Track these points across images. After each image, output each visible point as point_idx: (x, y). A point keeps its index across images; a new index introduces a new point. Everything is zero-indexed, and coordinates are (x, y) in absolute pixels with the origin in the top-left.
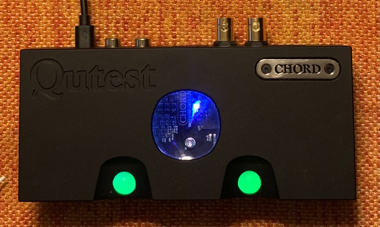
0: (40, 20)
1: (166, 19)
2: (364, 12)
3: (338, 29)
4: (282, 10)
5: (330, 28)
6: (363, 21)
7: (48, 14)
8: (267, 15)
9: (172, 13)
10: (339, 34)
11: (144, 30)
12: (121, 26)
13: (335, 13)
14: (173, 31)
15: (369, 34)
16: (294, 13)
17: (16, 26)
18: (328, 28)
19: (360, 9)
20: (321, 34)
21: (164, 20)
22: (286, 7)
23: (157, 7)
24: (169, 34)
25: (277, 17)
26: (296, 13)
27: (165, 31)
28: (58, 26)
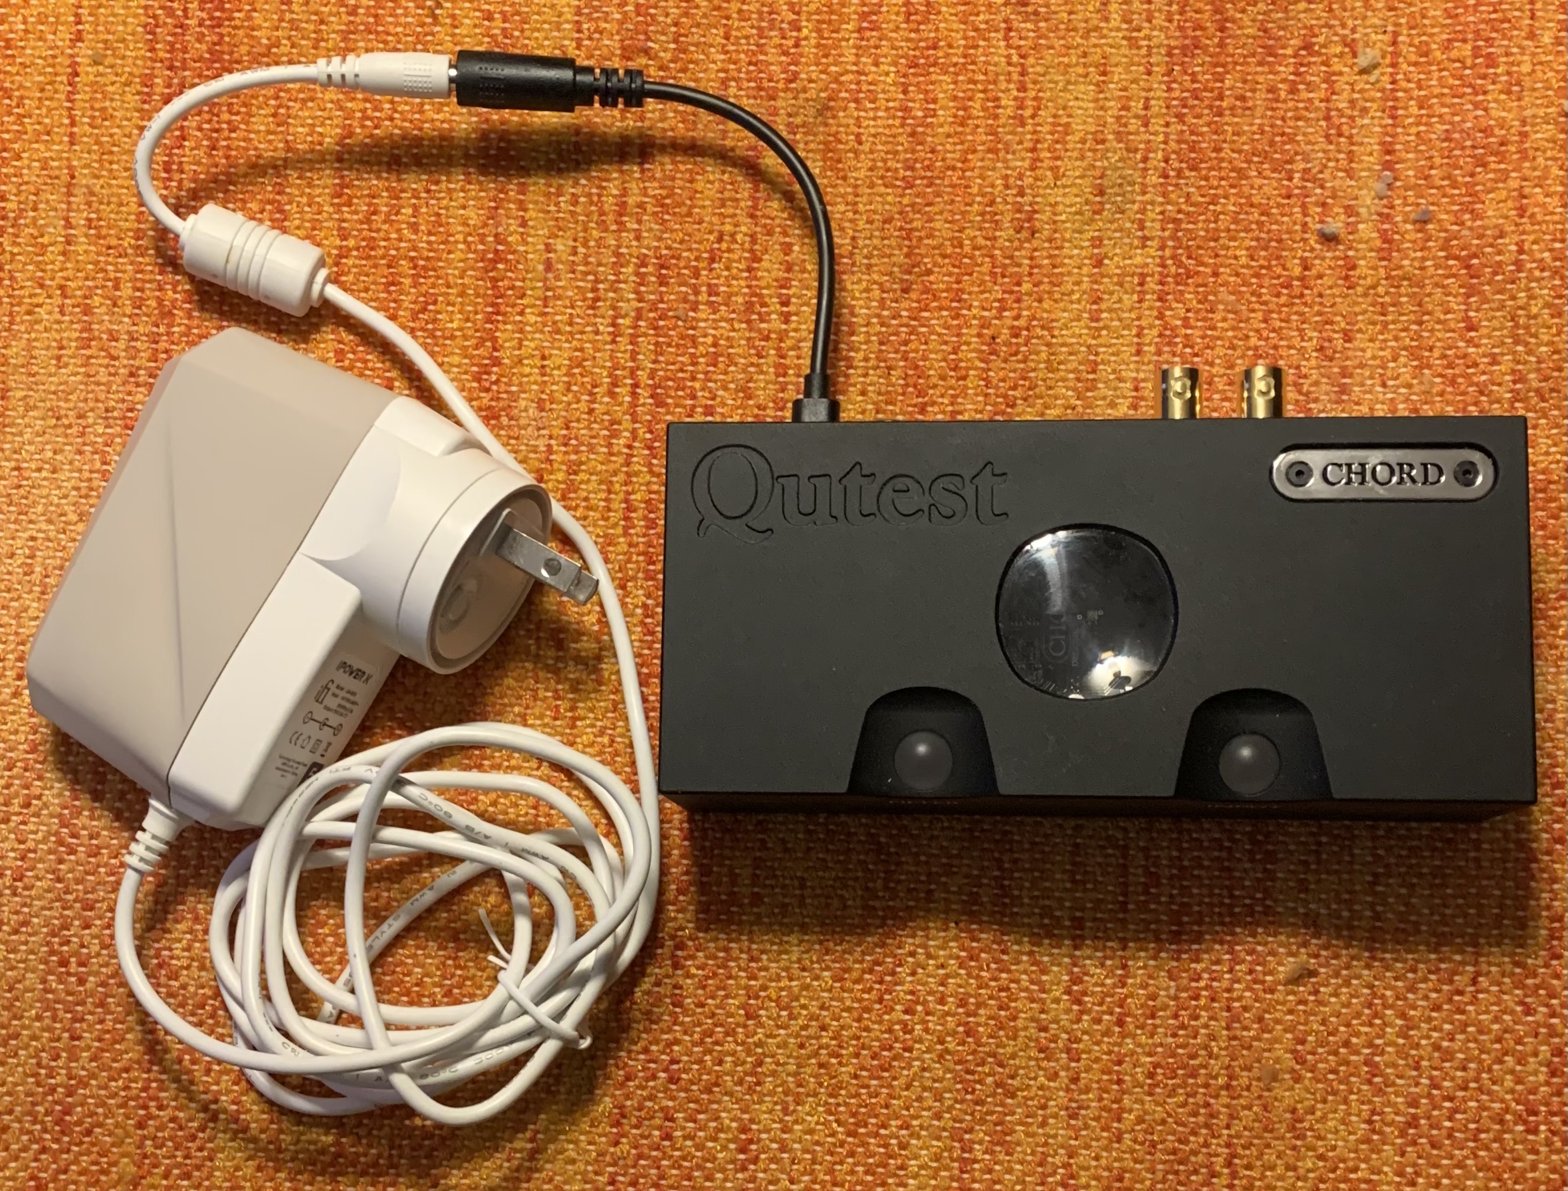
0: (449, 252)
1: (766, 257)
2: (1273, 244)
3: (1205, 285)
4: (1064, 240)
5: (1187, 284)
6: (1269, 268)
7: (470, 239)
8: (1023, 253)
9: (782, 244)
10: (1206, 300)
11: (709, 285)
12: (651, 274)
13: (1199, 247)
14: (782, 287)
15: (1283, 300)
16: (1094, 247)
17: (389, 266)
18: (1178, 284)
19: (1263, 235)
20: (1160, 299)
21: (760, 260)
22: (1074, 231)
23: (744, 229)
24: (771, 297)
25: (1050, 257)
26: (1099, 247)
27: (761, 288)
28: (494, 269)
